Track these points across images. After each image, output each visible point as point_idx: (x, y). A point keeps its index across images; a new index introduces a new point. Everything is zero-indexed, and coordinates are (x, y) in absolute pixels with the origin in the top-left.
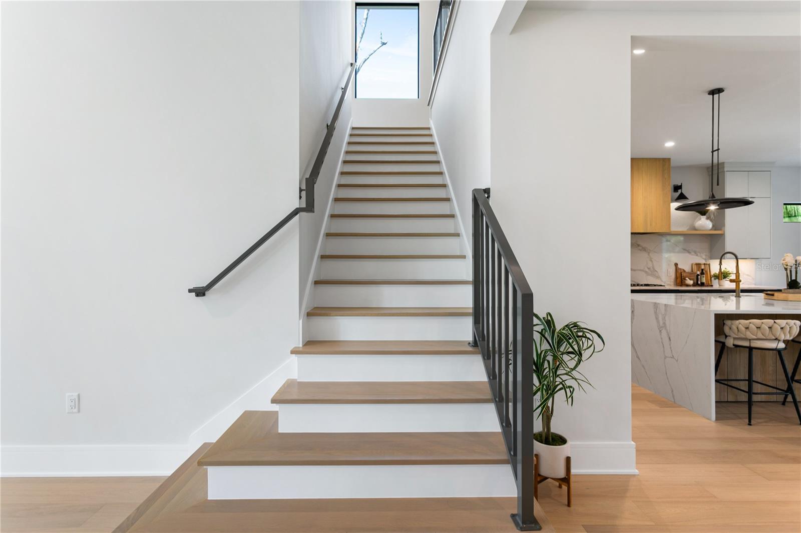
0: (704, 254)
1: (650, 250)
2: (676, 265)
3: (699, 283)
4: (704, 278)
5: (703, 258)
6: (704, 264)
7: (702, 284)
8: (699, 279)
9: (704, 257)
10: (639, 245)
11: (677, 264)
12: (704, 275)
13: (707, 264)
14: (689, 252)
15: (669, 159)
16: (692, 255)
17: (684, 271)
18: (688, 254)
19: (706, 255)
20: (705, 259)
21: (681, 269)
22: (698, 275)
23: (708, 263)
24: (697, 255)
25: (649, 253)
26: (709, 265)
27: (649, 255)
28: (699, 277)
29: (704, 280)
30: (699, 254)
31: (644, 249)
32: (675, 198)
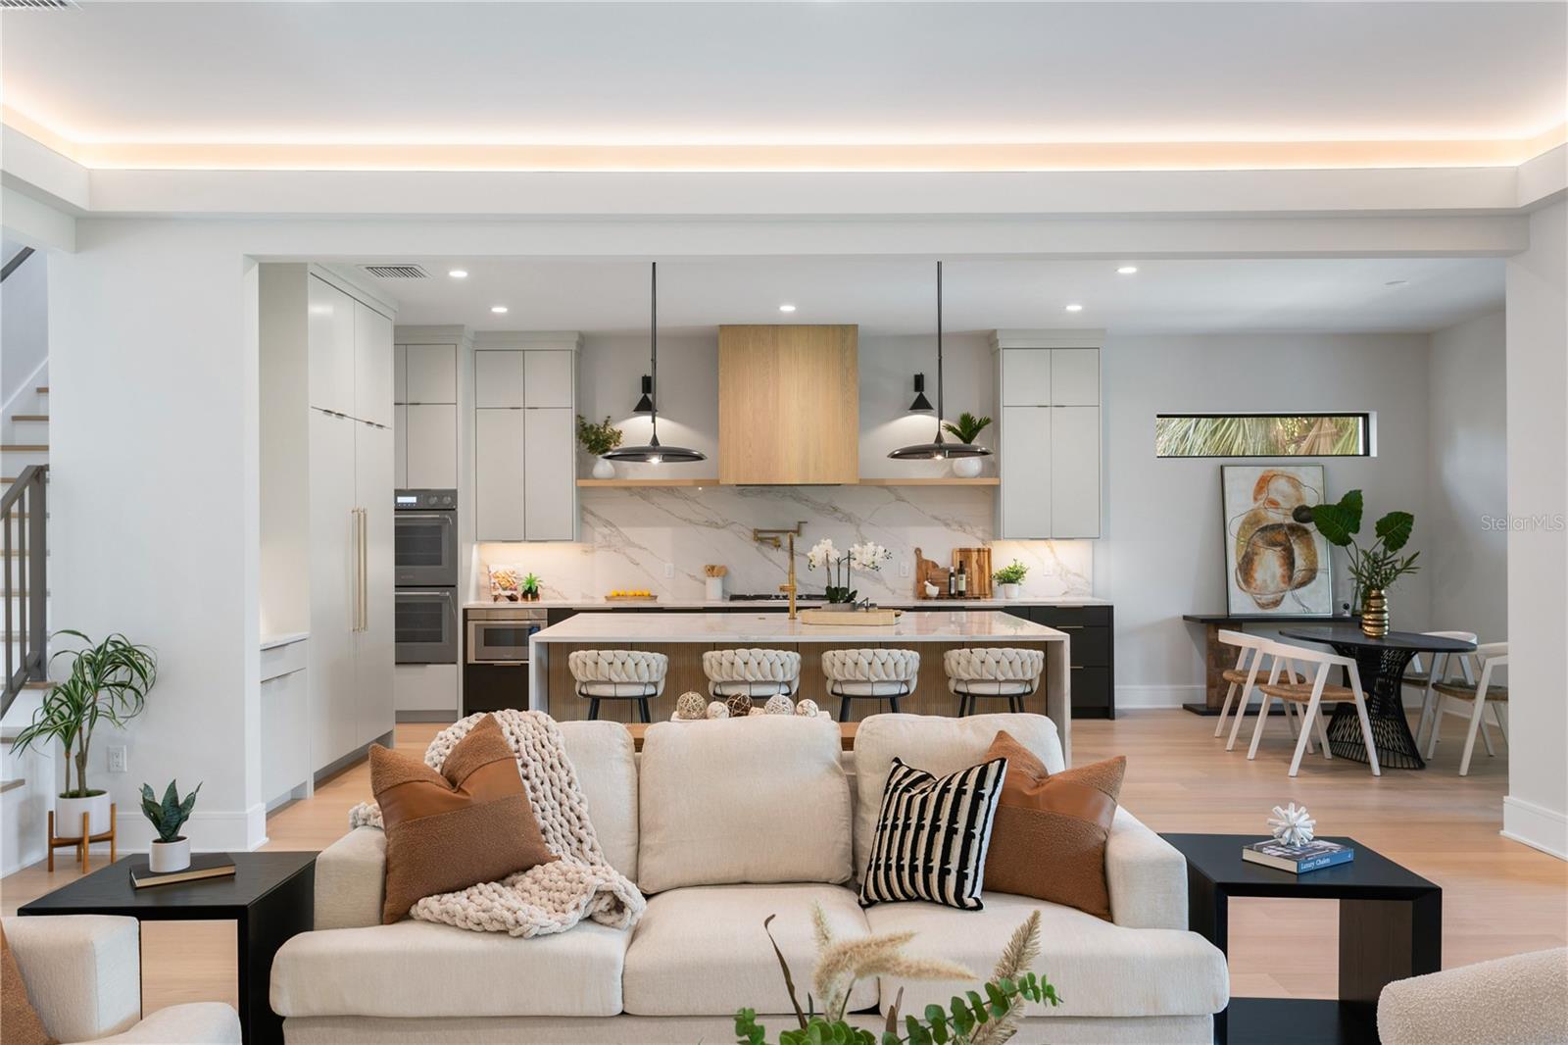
0: (981, 528)
1: (859, 519)
2: (918, 551)
3: (953, 591)
4: (964, 582)
5: (978, 538)
6: (979, 551)
7: (961, 595)
8: (953, 583)
9: (980, 534)
10: (836, 509)
11: (920, 551)
12: (964, 576)
13: (984, 551)
14: (947, 525)
15: (855, 327)
16: (954, 530)
17: (935, 566)
18: (944, 528)
19: (984, 531)
20: (983, 542)
21: (927, 561)
22: (952, 575)
23: (986, 548)
24: (964, 531)
25: (858, 526)
26: (989, 551)
27: (858, 530)
28: (953, 579)
29: (963, 587)
30: (968, 528)
31: (848, 518)
32: (911, 404)
